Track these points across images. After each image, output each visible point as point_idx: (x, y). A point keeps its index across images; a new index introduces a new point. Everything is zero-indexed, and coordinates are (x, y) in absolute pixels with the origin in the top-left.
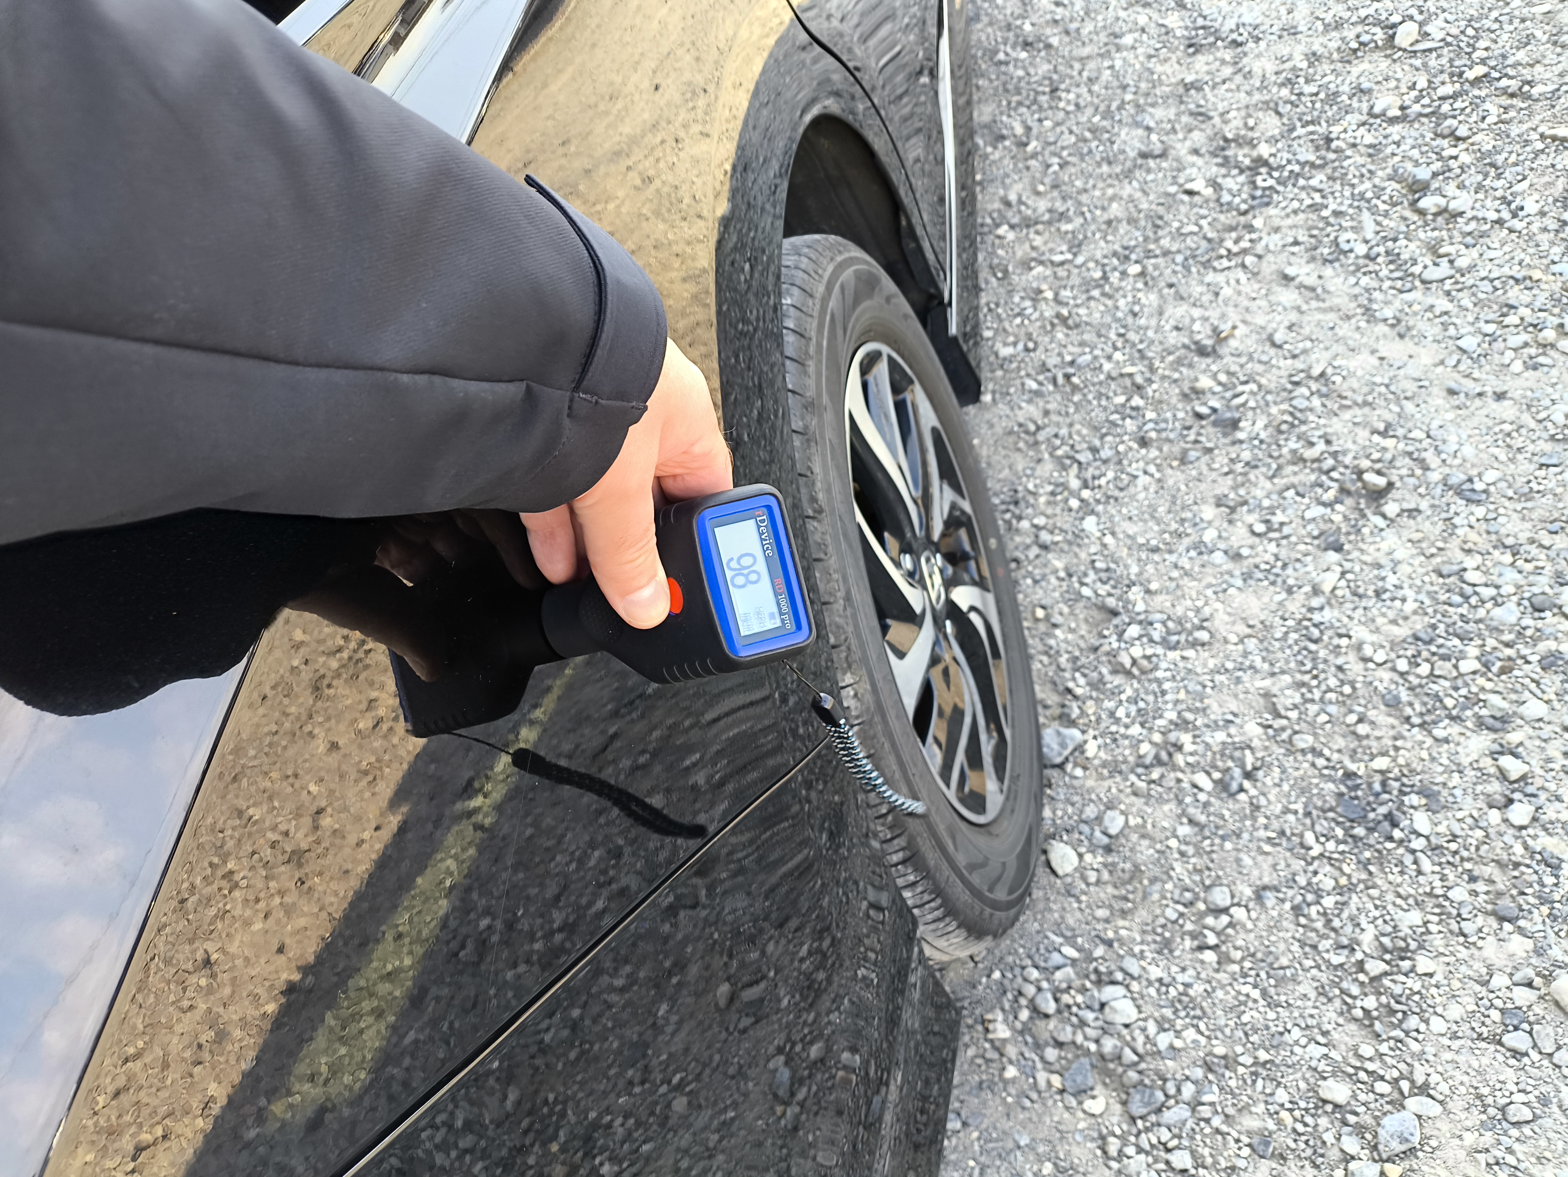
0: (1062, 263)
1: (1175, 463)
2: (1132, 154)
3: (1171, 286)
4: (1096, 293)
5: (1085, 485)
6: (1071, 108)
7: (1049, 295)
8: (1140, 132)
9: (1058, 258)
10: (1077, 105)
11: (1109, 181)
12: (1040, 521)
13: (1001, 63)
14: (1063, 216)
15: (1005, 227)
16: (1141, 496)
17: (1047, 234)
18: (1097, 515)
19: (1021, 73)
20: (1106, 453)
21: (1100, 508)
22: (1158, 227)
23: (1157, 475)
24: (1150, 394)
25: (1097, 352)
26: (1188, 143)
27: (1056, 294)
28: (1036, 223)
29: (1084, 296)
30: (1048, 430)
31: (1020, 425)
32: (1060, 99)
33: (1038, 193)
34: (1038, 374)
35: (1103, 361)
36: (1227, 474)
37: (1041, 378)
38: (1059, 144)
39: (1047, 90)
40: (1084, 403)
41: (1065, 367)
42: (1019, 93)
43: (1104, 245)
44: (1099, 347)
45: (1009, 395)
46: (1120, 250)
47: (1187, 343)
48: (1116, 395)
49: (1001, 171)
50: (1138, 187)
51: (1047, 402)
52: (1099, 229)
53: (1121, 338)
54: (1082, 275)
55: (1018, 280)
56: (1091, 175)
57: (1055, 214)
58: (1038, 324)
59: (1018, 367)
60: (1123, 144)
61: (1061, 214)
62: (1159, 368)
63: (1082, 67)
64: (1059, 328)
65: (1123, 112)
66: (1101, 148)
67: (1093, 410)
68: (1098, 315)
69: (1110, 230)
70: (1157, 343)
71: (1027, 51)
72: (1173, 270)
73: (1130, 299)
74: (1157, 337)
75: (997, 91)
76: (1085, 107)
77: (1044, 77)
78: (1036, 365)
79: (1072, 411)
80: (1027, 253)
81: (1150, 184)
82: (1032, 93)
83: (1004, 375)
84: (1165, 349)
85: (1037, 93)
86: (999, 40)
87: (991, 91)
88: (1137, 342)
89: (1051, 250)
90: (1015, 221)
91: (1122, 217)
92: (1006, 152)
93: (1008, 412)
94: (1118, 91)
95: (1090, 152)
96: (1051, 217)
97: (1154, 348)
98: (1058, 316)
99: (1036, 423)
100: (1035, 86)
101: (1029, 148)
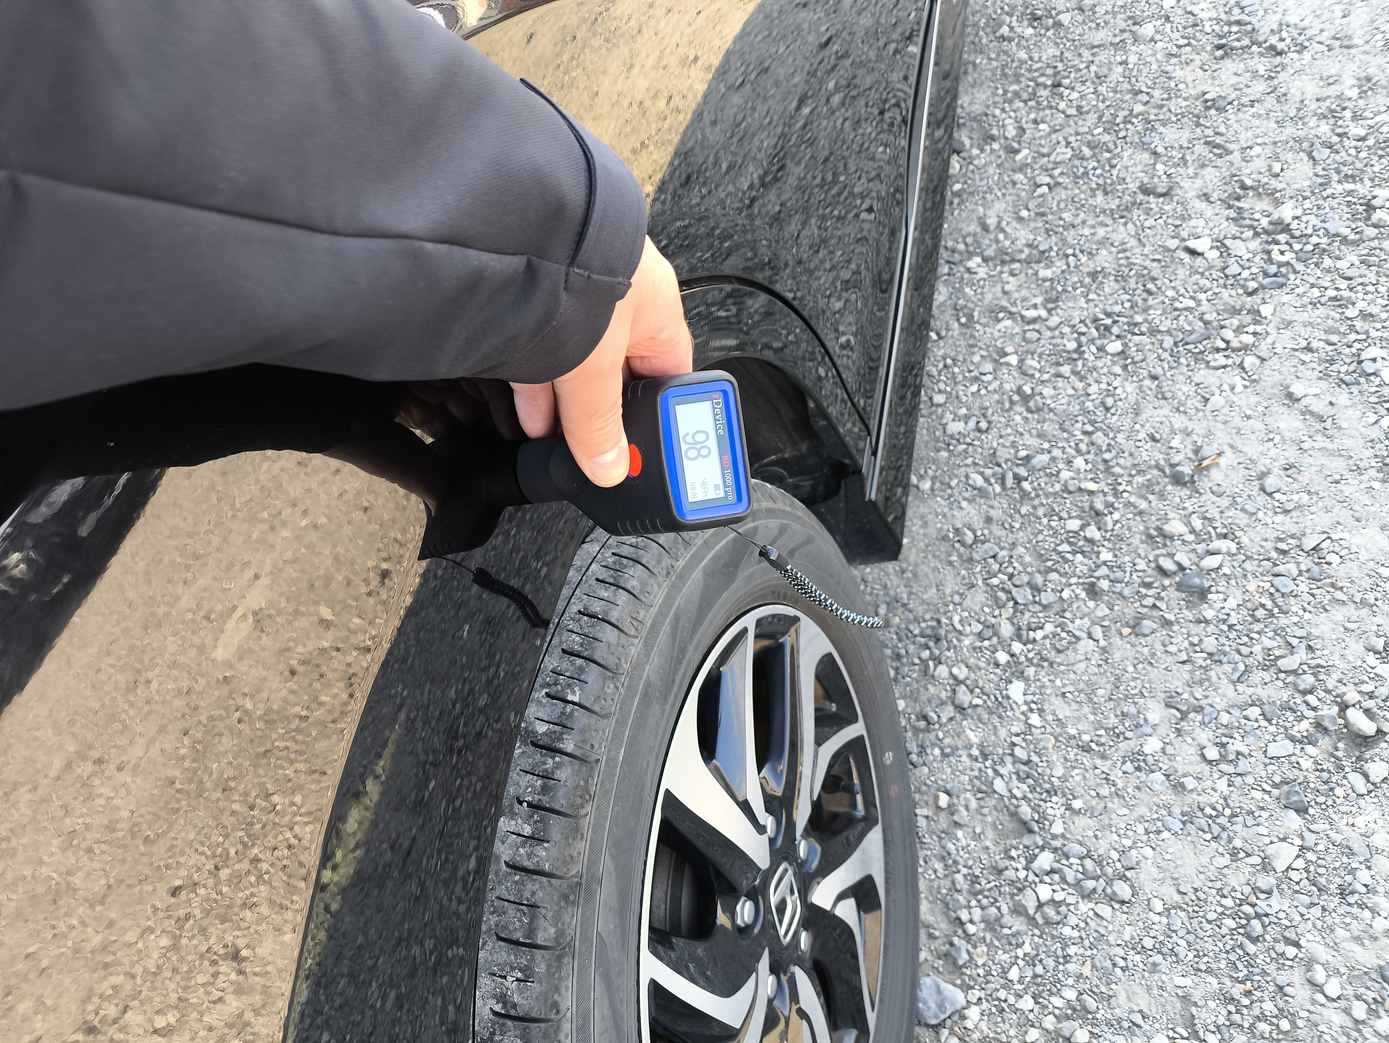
0: (1034, 321)
1: (1126, 631)
2: (1133, 186)
3: (1154, 378)
4: (1065, 369)
5: (1018, 635)
6: (1073, 111)
7: (1013, 360)
8: (1146, 156)
9: (1031, 314)
10: (1079, 108)
11: (1102, 218)
12: (961, 672)
13: (1003, 38)
14: (1043, 257)
15: (978, 260)
16: (1081, 667)
17: (1023, 275)
18: (1026, 680)
19: (1023, 55)
20: (1048, 597)
21: (1030, 671)
22: (1149, 292)
23: (1102, 643)
24: (1110, 526)
25: (1056, 452)
26: (1199, 183)
27: (1022, 361)
28: (1013, 260)
29: (1052, 371)
30: (987, 545)
31: (957, 531)
32: (1061, 96)
33: (1020, 219)
34: (986, 466)
35: (1061, 466)
36: (1183, 662)
37: (988, 472)
38: (1052, 159)
39: (1049, 83)
40: (1033, 519)
41: (1018, 465)
42: (1019, 82)
43: (1085, 305)
44: (1060, 445)
45: (951, 488)
46: (1102, 316)
47: (1162, 462)
48: (1070, 518)
49: (985, 182)
50: (1133, 233)
51: (992, 507)
52: (1081, 282)
53: (1086, 439)
54: (1054, 341)
55: (981, 333)
56: (1083, 206)
57: (1035, 252)
58: (996, 397)
59: (965, 451)
60: (1124, 171)
61: (1043, 252)
62: (1125, 491)
63: (1091, 58)
64: (1018, 408)
65: (1129, 126)
66: (1099, 171)
67: (1041, 532)
68: (1064, 401)
69: (1094, 286)
70: (1126, 454)
71: (1035, 28)
72: (1159, 356)
73: (1104, 386)
74: (1128, 446)
75: (994, 75)
76: (1088, 112)
77: (1048, 66)
78: (986, 453)
79: (1017, 525)
80: (997, 299)
81: (1148, 231)
82: (1032, 84)
83: (949, 458)
84: (1134, 465)
85: (1038, 85)
86: (1006, 8)
87: (989, 74)
88: (1104, 448)
89: (1024, 300)
90: (990, 252)
91: (1110, 270)
92: (993, 158)
93: (946, 510)
94: (1128, 97)
95: (1086, 174)
96: (1030, 254)
97: (1121, 461)
98: (1019, 391)
99: (974, 532)
100: (1036, 74)
101: (1018, 157)
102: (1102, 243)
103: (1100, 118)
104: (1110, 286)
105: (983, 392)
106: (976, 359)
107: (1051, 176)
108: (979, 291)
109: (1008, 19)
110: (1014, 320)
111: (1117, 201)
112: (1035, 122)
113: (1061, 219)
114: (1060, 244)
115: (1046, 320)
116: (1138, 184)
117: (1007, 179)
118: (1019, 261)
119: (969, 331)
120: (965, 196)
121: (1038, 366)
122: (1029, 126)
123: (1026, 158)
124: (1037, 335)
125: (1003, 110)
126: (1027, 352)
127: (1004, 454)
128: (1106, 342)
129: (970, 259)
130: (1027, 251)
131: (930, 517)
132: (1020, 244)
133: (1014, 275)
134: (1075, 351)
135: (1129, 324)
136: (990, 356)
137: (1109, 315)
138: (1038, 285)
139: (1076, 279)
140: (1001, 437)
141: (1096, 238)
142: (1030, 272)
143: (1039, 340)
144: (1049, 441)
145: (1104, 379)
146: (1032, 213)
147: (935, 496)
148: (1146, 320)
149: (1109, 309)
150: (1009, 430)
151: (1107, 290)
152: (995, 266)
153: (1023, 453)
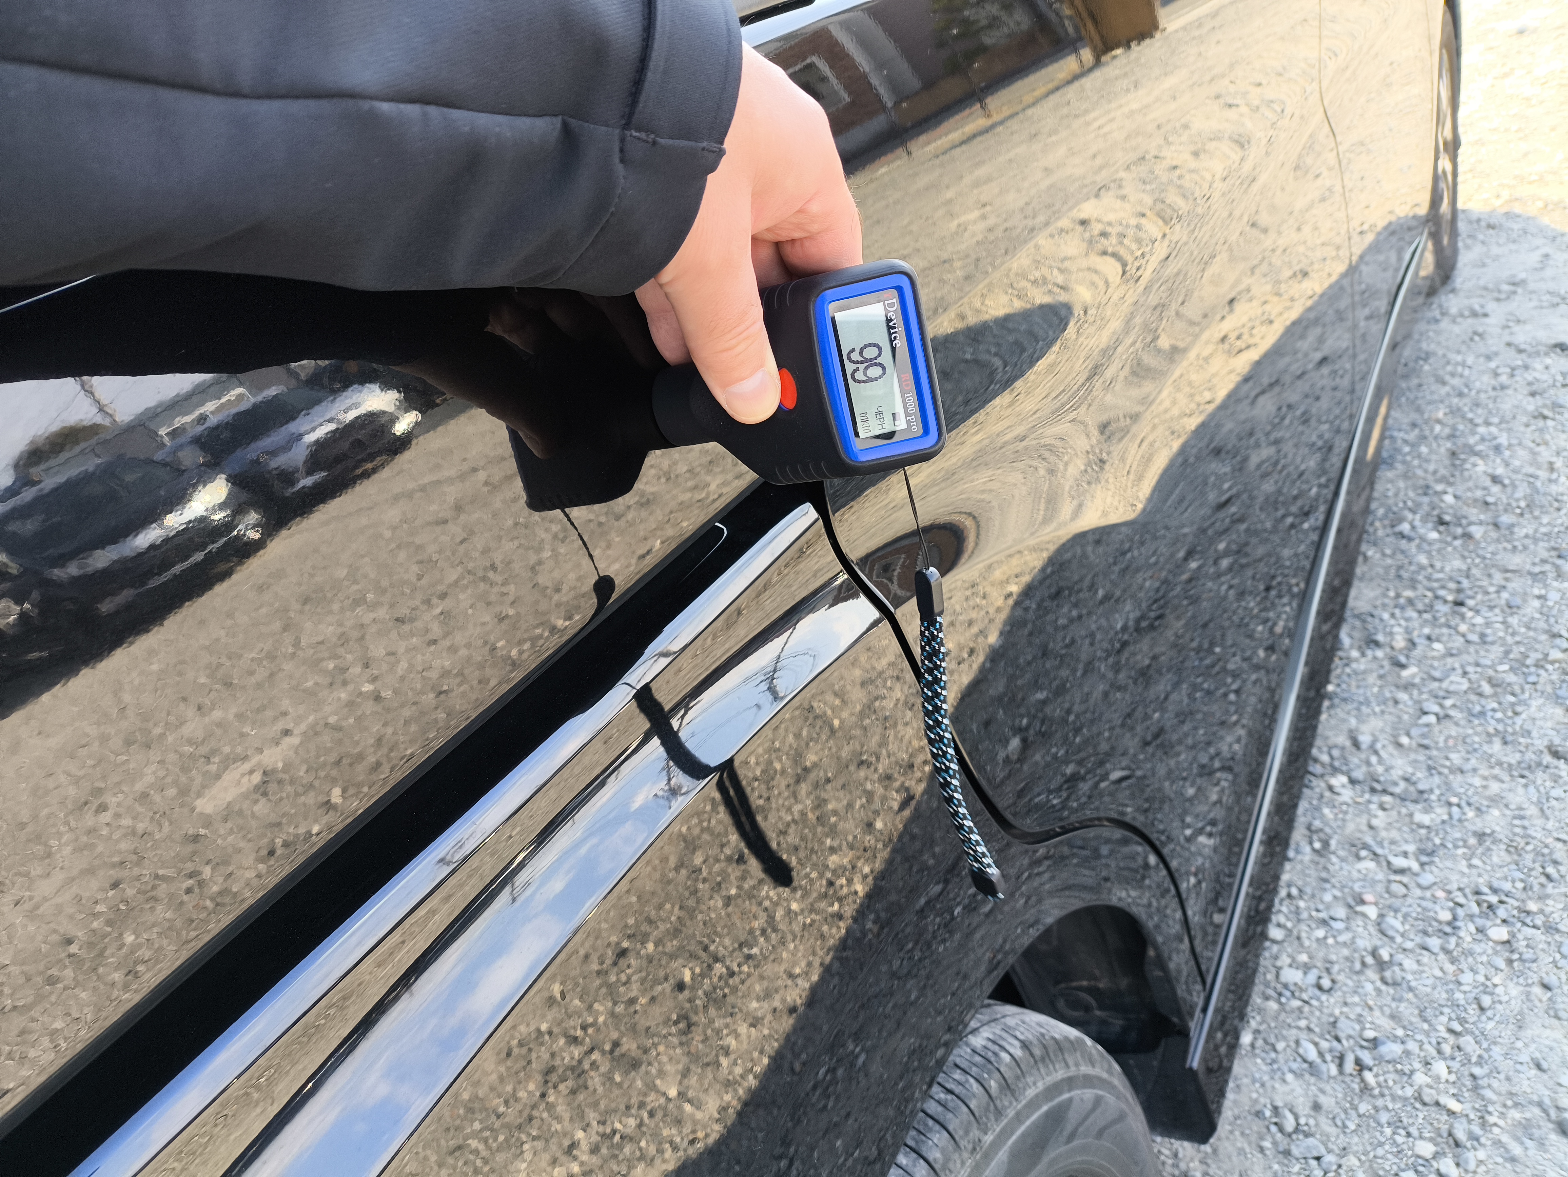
0: (1402, 871)
2: (1540, 744)
3: (1546, 987)
4: (1434, 943)
6: (1474, 638)
7: (1372, 912)
9: (1399, 862)
10: (1483, 636)
11: (1497, 771)
13: (1402, 536)
14: (1421, 797)
15: (1344, 779)
17: (1394, 813)
19: (1423, 559)
22: (1548, 877)
25: (1412, 1046)
27: (1381, 916)
28: (1385, 791)
29: (1418, 939)
30: (1311, 1141)
31: (1275, 1109)
32: (1463, 617)
33: (1399, 745)
34: (1322, 1036)
35: (1417, 1065)
37: (1325, 1045)
38: (1445, 685)
39: (1450, 598)
40: (1373, 1124)
41: (1362, 1047)
42: (1414, 588)
43: (1466, 870)
44: (1418, 1037)
45: (1275, 1050)
46: (1486, 890)
47: (1547, 1101)
48: (1421, 1137)
49: (1361, 691)
50: (1535, 799)
51: (1323, 1091)
52: (1465, 841)
53: (1451, 1039)
54: (1424, 904)
55: (1337, 867)
56: (1475, 750)
57: (1412, 789)
58: (1346, 952)
59: (1300, 1009)
60: (1529, 722)
61: (1421, 792)
62: (1495, 1125)
63: (1503, 583)
64: (1372, 974)
65: (1542, 672)
66: (1499, 715)
67: (1381, 1144)
68: (1430, 982)
69: (1480, 850)
70: (1502, 1076)
71: (1440, 532)
72: (1554, 962)
73: (1481, 979)
74: (1506, 1066)
75: (1387, 573)
76: (1493, 643)
77: (1451, 579)
78: (1325, 1019)
79: (1352, 1127)
80: (1361, 831)
81: (1554, 803)
82: (1429, 594)
83: (1278, 1013)
84: (1511, 1094)
85: (1437, 597)
86: (1410, 503)
87: (1381, 571)
88: (1474, 1059)
89: (1393, 842)
90: (1358, 774)
91: (1501, 836)
92: (1374, 666)
93: (1266, 1078)
94: (1544, 637)
95: (1482, 714)
96: (1406, 790)
97: (1495, 1084)
98: (1374, 953)
99: (1297, 1118)
100: (1435, 585)
101: (1405, 673)
102: (1496, 800)
103: (1507, 653)
104: (1499, 855)
105: (1330, 941)
106: (1328, 897)
107: (1441, 706)
108: (1341, 816)
109: (1410, 516)
110: (1378, 863)
111: (1518, 756)
112: (1429, 638)
113: (1447, 759)
114: (1444, 788)
115: (1416, 875)
116: (1546, 743)
117: (1388, 695)
118: (1392, 794)
119: (1322, 861)
120: (1336, 701)
121: (1401, 929)
122: (1421, 642)
123: (1414, 676)
124: (1403, 890)
125: (1393, 615)
126: (1390, 907)
127: (1346, 1028)
128: (1489, 923)
129: (1333, 775)
130: (1403, 785)
131: (1246, 1081)
132: (1396, 774)
133: (1384, 809)
134: (1449, 923)
135: (1520, 910)
136: (1344, 899)
137: (1495, 891)
138: (1412, 830)
139: (1458, 835)
140: (1346, 1004)
141: (1488, 793)
142: (1404, 811)
143: (1405, 896)
144: (1404, 1028)
145: (1482, 970)
146: (1414, 744)
147: (1255, 1056)
148: (1541, 911)
149: (1496, 884)
150: (1356, 999)
151: (1495, 859)
152: (1363, 792)
153: (1370, 1034)
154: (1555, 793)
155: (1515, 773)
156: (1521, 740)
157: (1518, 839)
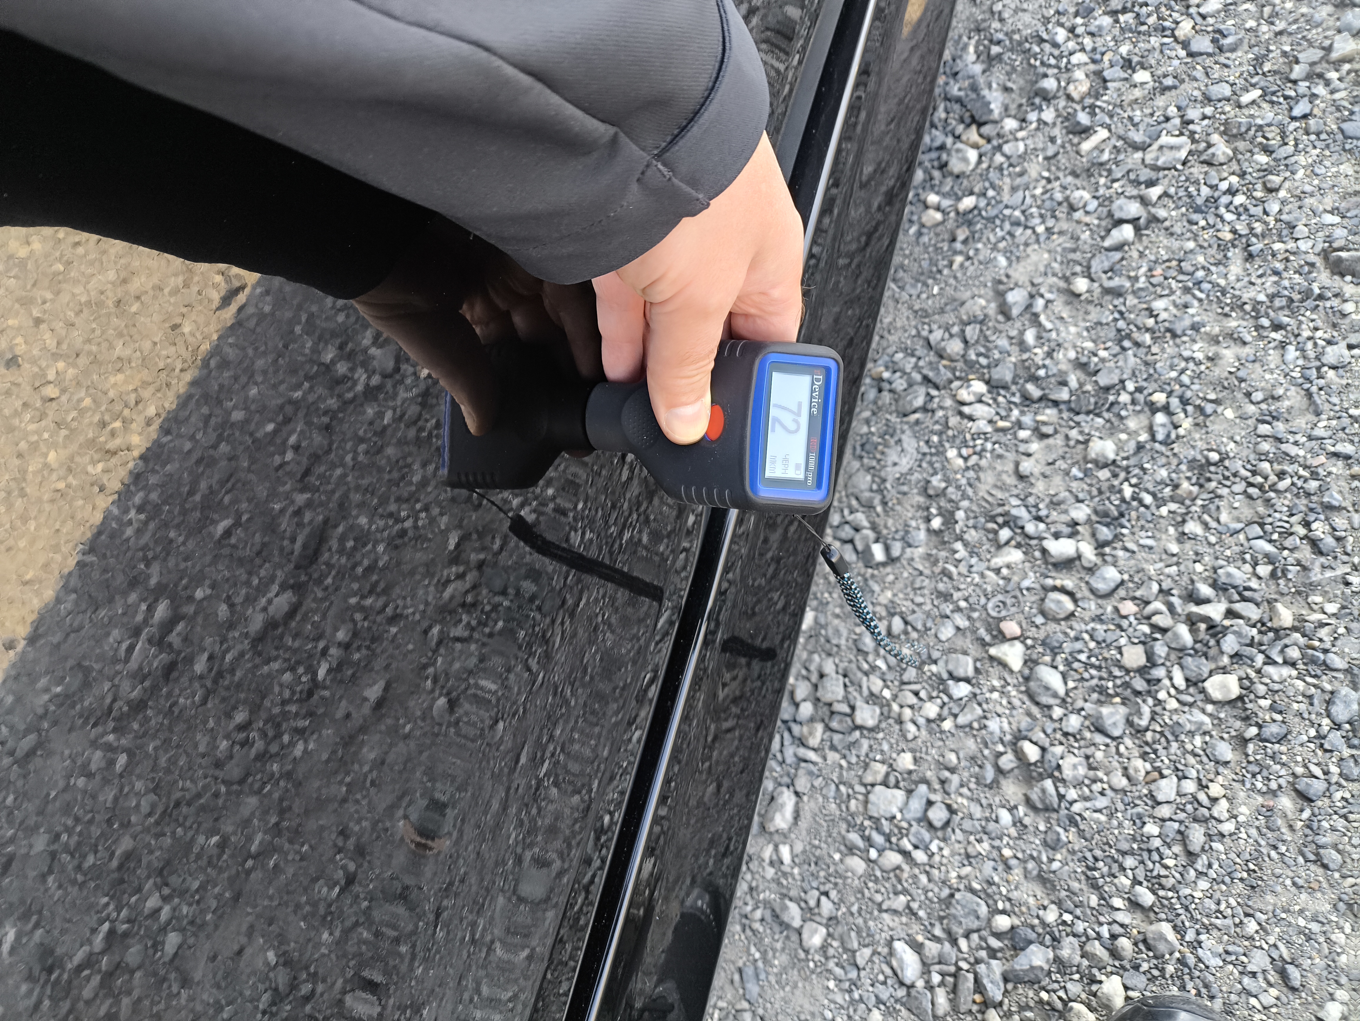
0: (1067, 564)
2: (1309, 248)
3: (1304, 796)
4: (1115, 714)
6: (1203, 44)
7: (1015, 656)
9: (1062, 546)
10: (1218, 36)
11: (1234, 321)
14: (1104, 402)
15: (979, 387)
27: (1030, 662)
28: (1044, 399)
29: (1089, 710)
33: (1072, 297)
38: (1150, 157)
102: (1228, 387)
103: (1259, 61)
104: (1232, 508)
105: (948, 724)
107: (1144, 201)
108: (974, 460)
110: (1028, 553)
111: (1270, 283)
112: (1128, 64)
114: (1143, 374)
115: (1091, 570)
116: (1320, 244)
117: (1059, 195)
118: (1056, 403)
119: (942, 555)
120: (978, 226)
121: (1061, 691)
123: (1099, 149)
124: (1069, 605)
125: (1072, 31)
126: (1045, 643)
127: (967, 909)
128: (1206, 666)
129: (966, 380)
130: (1074, 380)
132: (1064, 360)
133: (1042, 437)
134: (1142, 671)
135: (1264, 628)
136: (973, 632)
137: (1220, 588)
138: (1087, 473)
139: (1163, 474)
140: (968, 857)
141: (1217, 372)
142: (1074, 434)
143: (1070, 617)
144: (1060, 908)
145: (1193, 768)
146: (1096, 287)
148: (1300, 625)
149: (1224, 575)
150: (985, 846)
151: (1225, 516)
152: (1010, 405)
154: (1333, 354)
155: (1265, 322)
156: (1277, 246)
157: (1265, 466)
